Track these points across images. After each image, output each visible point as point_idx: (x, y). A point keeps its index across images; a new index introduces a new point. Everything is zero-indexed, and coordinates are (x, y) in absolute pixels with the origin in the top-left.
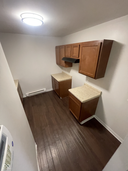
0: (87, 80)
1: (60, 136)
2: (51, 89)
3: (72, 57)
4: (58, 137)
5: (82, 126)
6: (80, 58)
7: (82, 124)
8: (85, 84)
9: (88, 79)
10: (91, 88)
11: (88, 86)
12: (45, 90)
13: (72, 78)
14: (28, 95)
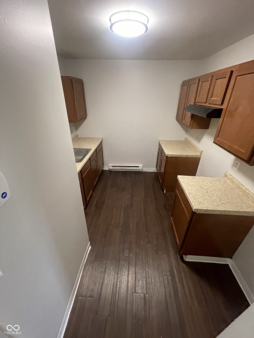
0: (234, 165)
1: (131, 255)
2: (153, 169)
3: (207, 105)
4: (127, 255)
5: (184, 265)
6: (224, 107)
7: (186, 260)
8: (226, 176)
9: (238, 165)
10: (239, 187)
11: (233, 182)
12: (141, 167)
13: (201, 155)
14: (111, 168)
